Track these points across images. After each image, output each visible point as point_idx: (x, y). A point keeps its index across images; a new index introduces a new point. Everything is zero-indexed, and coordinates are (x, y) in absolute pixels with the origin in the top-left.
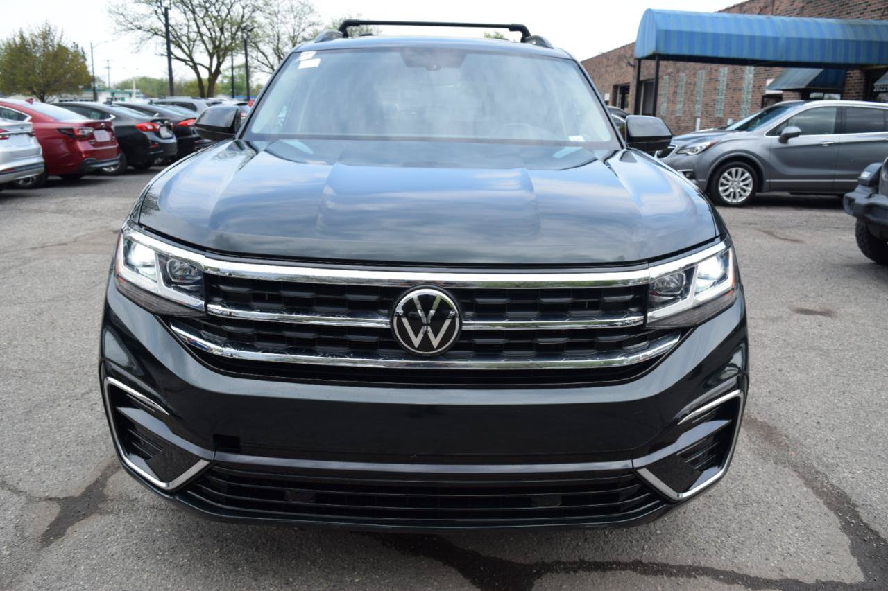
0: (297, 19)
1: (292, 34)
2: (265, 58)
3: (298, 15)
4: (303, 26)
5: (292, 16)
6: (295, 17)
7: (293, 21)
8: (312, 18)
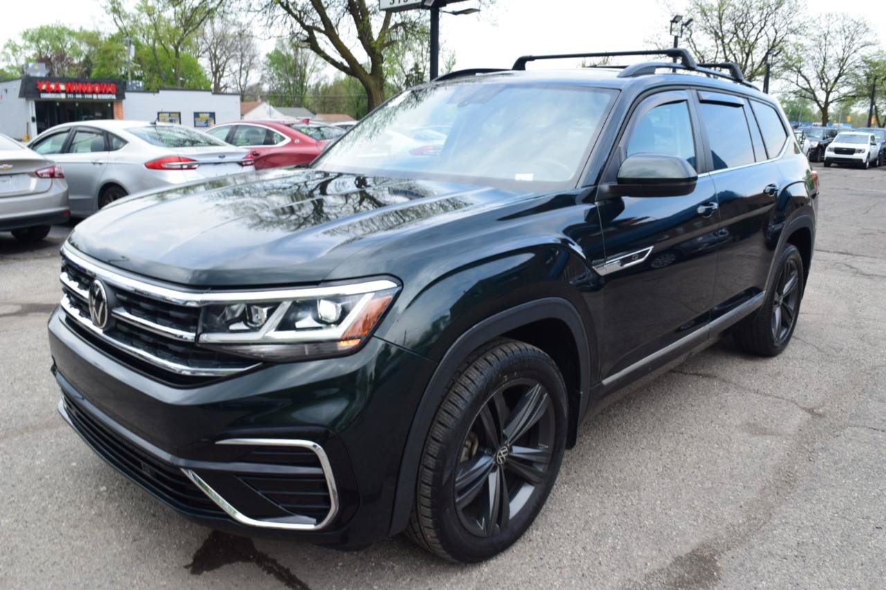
0: (849, 40)
1: (841, 57)
2: (806, 82)
3: (850, 36)
4: (854, 48)
5: (843, 37)
6: (847, 38)
7: (844, 41)
8: (868, 38)
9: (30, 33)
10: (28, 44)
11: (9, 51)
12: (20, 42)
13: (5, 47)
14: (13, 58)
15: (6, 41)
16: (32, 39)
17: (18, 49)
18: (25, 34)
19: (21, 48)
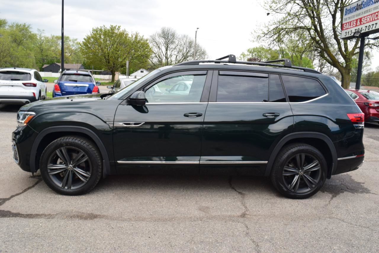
9: (250, 50)
10: (249, 54)
11: (242, 56)
12: (246, 53)
13: (241, 55)
14: (243, 59)
15: (241, 53)
16: (250, 52)
17: (245, 56)
18: (248, 51)
19: (246, 55)
